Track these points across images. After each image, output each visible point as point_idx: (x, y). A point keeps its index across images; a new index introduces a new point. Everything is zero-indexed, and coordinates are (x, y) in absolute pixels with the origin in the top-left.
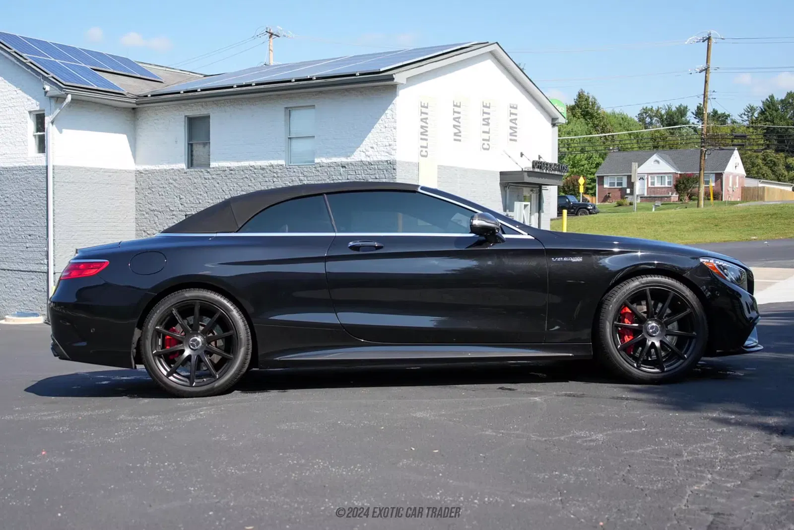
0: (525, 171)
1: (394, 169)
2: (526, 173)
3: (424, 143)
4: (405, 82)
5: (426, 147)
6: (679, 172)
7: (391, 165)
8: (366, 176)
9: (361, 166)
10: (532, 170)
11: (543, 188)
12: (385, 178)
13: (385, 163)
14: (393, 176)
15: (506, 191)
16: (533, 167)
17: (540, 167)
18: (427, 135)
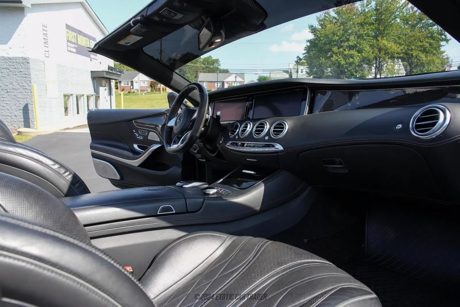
0: (104, 71)
1: (28, 63)
2: (105, 73)
3: (47, 49)
4: (30, 6)
5: (48, 52)
6: (150, 80)
7: (26, 60)
8: (8, 66)
9: (3, 60)
10: (107, 70)
11: (111, 81)
12: (22, 68)
13: (21, 59)
14: (27, 67)
15: (94, 81)
16: (109, 69)
17: (111, 70)
18: (48, 44)
